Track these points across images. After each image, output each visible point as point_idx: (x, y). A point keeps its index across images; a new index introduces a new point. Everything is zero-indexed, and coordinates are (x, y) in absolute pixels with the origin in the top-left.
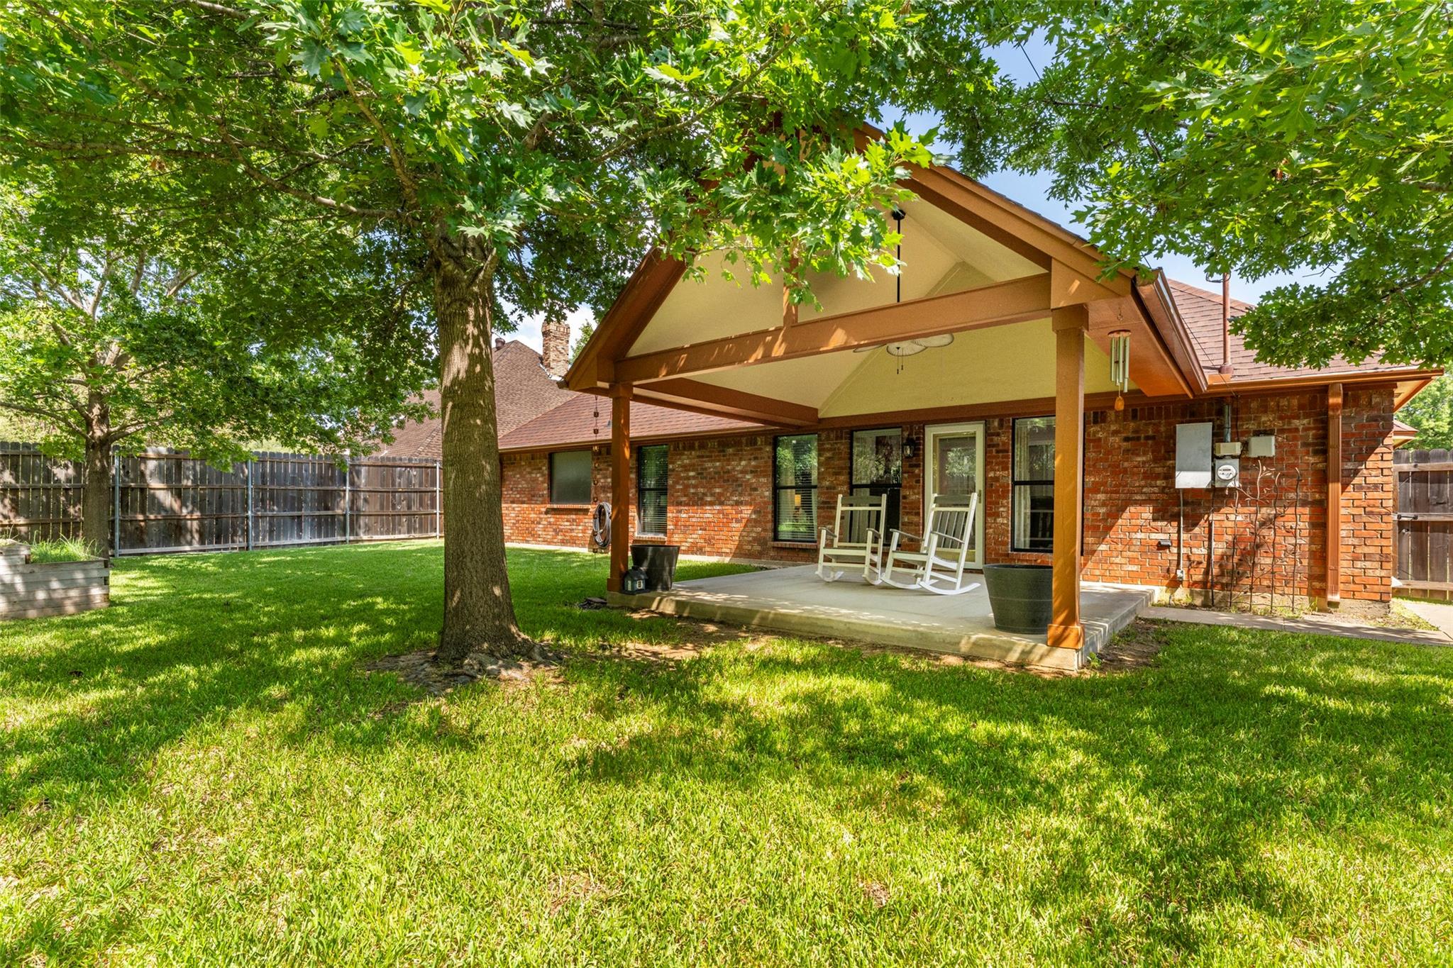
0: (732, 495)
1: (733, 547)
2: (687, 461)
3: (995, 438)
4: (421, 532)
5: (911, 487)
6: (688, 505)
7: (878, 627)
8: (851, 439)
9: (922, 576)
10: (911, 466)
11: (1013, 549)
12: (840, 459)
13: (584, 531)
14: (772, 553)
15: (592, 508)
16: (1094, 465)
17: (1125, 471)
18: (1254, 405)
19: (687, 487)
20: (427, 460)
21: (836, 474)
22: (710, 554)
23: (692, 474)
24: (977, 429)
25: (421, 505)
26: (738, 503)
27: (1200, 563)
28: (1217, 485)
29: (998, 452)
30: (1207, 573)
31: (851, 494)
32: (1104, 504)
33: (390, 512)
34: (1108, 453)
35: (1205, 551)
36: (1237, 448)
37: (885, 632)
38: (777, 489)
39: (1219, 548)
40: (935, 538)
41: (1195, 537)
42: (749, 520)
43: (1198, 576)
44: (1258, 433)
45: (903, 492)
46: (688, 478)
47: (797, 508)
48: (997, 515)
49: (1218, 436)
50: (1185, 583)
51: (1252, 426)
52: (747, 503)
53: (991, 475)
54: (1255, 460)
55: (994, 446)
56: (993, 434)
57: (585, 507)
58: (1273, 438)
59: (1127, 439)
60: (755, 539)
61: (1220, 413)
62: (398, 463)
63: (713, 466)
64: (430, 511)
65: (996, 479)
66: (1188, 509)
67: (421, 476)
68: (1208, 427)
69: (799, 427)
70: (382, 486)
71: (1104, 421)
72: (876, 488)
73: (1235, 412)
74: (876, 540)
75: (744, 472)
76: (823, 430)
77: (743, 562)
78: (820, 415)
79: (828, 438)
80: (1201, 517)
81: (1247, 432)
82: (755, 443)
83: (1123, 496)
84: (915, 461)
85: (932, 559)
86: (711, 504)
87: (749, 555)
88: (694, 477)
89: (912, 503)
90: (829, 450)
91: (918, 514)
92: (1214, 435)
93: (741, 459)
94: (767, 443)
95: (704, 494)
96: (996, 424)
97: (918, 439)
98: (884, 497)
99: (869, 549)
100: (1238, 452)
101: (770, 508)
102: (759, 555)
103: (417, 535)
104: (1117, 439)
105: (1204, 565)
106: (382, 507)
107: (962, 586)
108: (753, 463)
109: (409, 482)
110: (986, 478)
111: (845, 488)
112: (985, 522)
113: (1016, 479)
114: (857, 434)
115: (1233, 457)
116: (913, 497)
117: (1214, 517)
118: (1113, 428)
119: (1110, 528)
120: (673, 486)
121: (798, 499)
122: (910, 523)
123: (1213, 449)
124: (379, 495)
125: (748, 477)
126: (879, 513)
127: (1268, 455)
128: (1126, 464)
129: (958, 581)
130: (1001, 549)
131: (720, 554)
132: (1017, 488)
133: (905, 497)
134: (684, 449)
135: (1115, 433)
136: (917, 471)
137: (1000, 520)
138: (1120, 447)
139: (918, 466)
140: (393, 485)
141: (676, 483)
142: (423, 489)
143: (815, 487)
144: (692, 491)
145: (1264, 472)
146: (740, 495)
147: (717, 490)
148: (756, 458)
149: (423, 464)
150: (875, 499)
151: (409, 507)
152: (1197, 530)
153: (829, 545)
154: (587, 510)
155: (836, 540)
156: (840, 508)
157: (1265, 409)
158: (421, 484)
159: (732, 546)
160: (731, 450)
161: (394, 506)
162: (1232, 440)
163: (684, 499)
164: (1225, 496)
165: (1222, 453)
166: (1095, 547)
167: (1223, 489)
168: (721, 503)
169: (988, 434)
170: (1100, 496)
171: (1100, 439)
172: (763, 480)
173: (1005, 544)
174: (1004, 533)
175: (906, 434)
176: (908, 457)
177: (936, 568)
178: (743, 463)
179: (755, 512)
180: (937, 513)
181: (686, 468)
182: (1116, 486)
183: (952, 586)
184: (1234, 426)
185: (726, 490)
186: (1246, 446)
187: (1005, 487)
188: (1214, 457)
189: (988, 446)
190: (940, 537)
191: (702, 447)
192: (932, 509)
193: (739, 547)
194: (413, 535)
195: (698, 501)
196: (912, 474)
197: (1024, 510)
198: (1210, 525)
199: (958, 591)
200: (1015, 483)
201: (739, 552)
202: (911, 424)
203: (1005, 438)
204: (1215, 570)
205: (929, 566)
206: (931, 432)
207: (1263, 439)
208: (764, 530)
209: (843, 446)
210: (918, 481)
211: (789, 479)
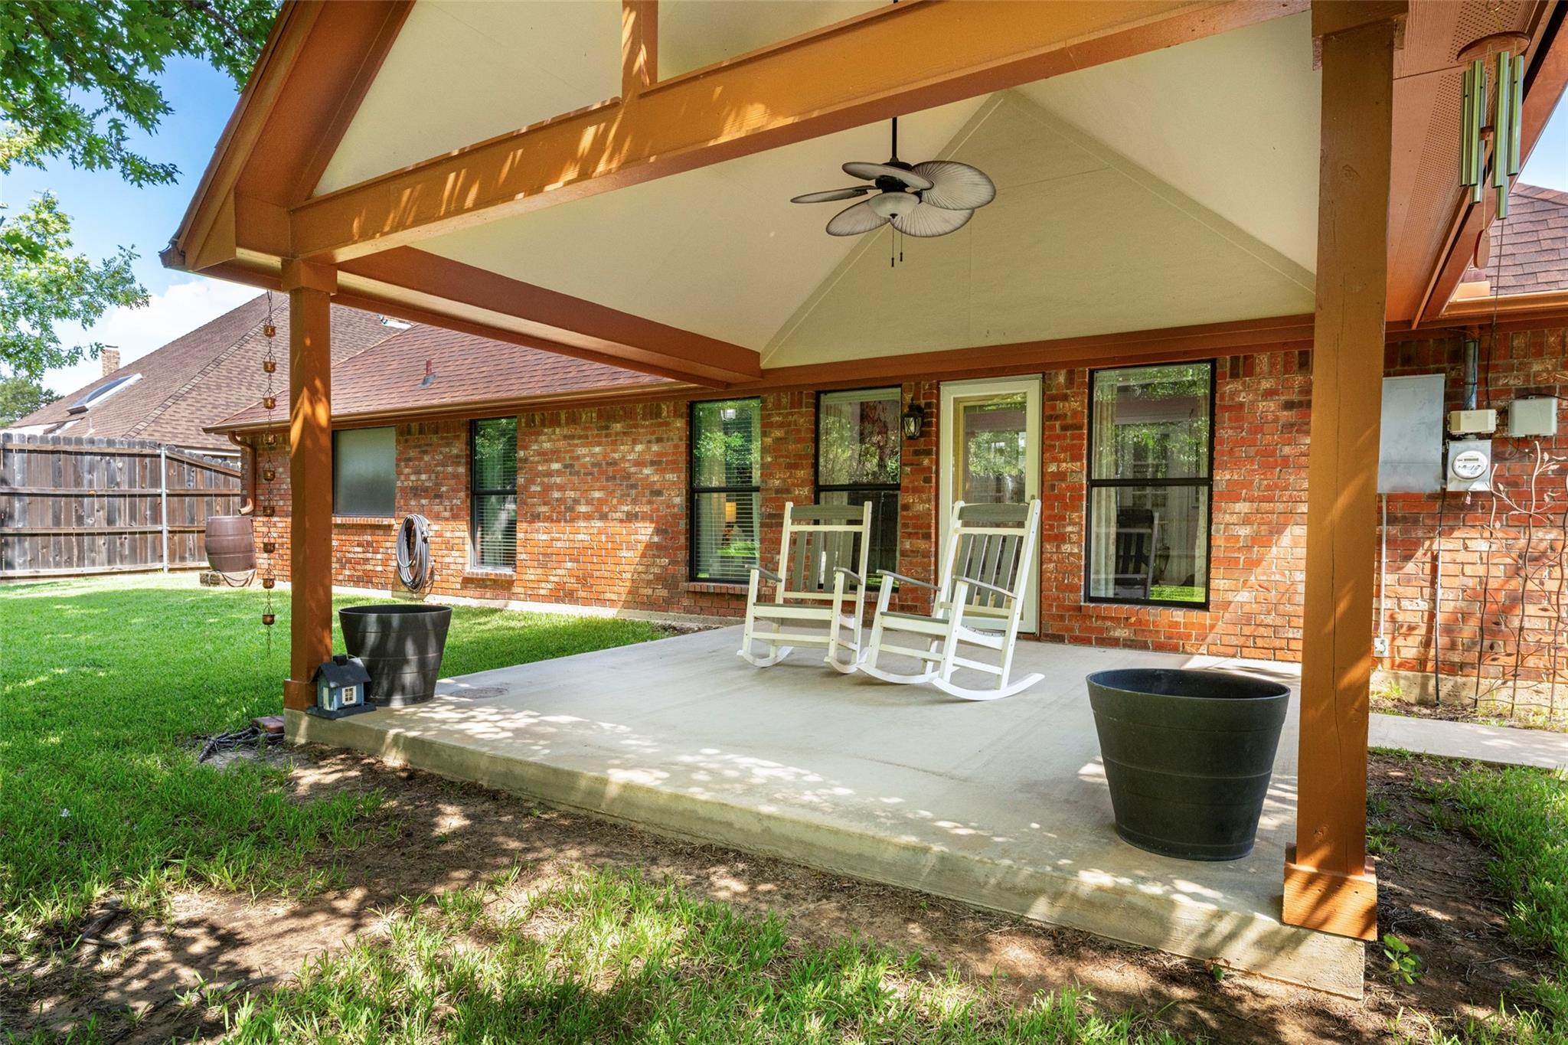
0: (620, 503)
1: (624, 591)
2: (547, 445)
3: (1060, 404)
4: (134, 561)
5: (916, 490)
6: (549, 519)
7: (836, 832)
8: (817, 406)
9: (937, 665)
10: (917, 453)
11: (1090, 599)
12: (798, 441)
13: (385, 563)
14: (686, 602)
15: (397, 524)
16: (1231, 451)
17: (1285, 462)
18: (1519, 342)
19: (547, 488)
20: (143, 444)
21: (794, 466)
22: (586, 602)
23: (556, 466)
24: (1028, 390)
25: (133, 517)
26: (631, 517)
27: (1411, 628)
28: (1451, 487)
29: (1064, 428)
30: (1427, 644)
31: (817, 501)
32: (1246, 521)
33: (74, 528)
34: (1257, 429)
35: (1424, 606)
36: (1488, 420)
37: (853, 848)
38: (694, 494)
39: (1448, 602)
40: (962, 589)
41: (1407, 581)
42: (649, 546)
43: (1410, 649)
44: (1524, 394)
45: (904, 498)
46: (550, 474)
47: (729, 525)
48: (1061, 538)
49: (1455, 401)
50: (1387, 663)
51: (1515, 381)
52: (645, 517)
53: (1053, 468)
54: (1526, 441)
55: (1057, 418)
56: (1054, 398)
57: (386, 521)
58: (1554, 402)
59: (1289, 405)
60: (659, 578)
61: (1458, 357)
62: (86, 448)
63: (589, 453)
64: (149, 527)
65: (1061, 476)
66: (1395, 530)
67: (132, 470)
68: (1436, 384)
69: (728, 385)
70: (56, 485)
71: (1249, 372)
72: (857, 492)
73: (1486, 355)
74: (852, 588)
75: (639, 463)
76: (766, 390)
77: (639, 616)
78: (765, 364)
79: (778, 406)
80: (1417, 543)
81: (1505, 391)
82: (658, 415)
83: (1280, 507)
84: (924, 443)
85: (957, 631)
86: (588, 517)
87: (651, 604)
88: (559, 472)
89: (917, 517)
90: (780, 425)
91: (927, 536)
92: (1448, 397)
93: (635, 442)
94: (677, 415)
95: (576, 501)
96: (1062, 379)
97: (929, 405)
98: (868, 506)
99: (837, 605)
100: (1491, 427)
101: (682, 525)
102: (664, 605)
103: (126, 567)
104: (1272, 406)
105: (1422, 630)
106: (57, 521)
107: (1010, 682)
108: (655, 448)
109: (112, 481)
110: (1043, 474)
111: (806, 491)
112: (1041, 551)
113: (1095, 476)
114: (826, 400)
115: (1480, 436)
116: (920, 507)
117: (1441, 544)
118: (1266, 385)
119: (1257, 563)
120: (526, 487)
121: (730, 509)
122: (915, 552)
123: (1446, 422)
124: (50, 501)
125: (647, 471)
126: (857, 537)
127: (1543, 433)
128: (1287, 450)
129: (1005, 672)
130: (1070, 598)
131: (602, 602)
132: (1095, 490)
133: (906, 507)
134: (543, 424)
135: (1269, 394)
136: (926, 462)
137: (1066, 548)
138: (1276, 420)
139: (928, 453)
140: (78, 482)
141: (530, 481)
142: (137, 490)
143: (757, 489)
144: (556, 495)
145: (1545, 464)
146: (634, 502)
147: (597, 495)
148: (659, 440)
149: (137, 450)
150: (852, 512)
151: (110, 521)
152: (1410, 567)
153: (764, 599)
154: (389, 527)
155: (781, 587)
156: (789, 528)
157: (1538, 350)
158: (132, 484)
159: (622, 589)
160: (618, 427)
161: (80, 520)
162: (1479, 407)
163: (544, 509)
164: (1463, 507)
165: (1463, 430)
166: (1230, 596)
167: (1458, 495)
168: (604, 517)
169: (1048, 398)
170: (1242, 507)
171: (1241, 405)
172: (671, 477)
173: (1073, 588)
174: (1072, 571)
175: (908, 397)
176: (911, 438)
177: (965, 647)
178: (639, 448)
179: (658, 531)
180: (965, 538)
181: (547, 457)
182: (1269, 488)
183: (992, 682)
184: (1484, 381)
185: (612, 493)
186: (1504, 415)
187: (1075, 489)
188: (1448, 437)
189: (1048, 417)
190: (971, 586)
191: (573, 420)
192: (952, 533)
193: (633, 592)
194: (118, 567)
195: (565, 513)
196: (918, 469)
197: (1105, 531)
198: (1435, 558)
199: (1005, 690)
200: (1094, 483)
201: (635, 600)
202: (917, 379)
203: (1076, 405)
204: (1442, 640)
205: (951, 645)
206: (952, 396)
207: (1535, 403)
208: (673, 562)
209: (803, 420)
210: (928, 480)
211: (714, 478)
